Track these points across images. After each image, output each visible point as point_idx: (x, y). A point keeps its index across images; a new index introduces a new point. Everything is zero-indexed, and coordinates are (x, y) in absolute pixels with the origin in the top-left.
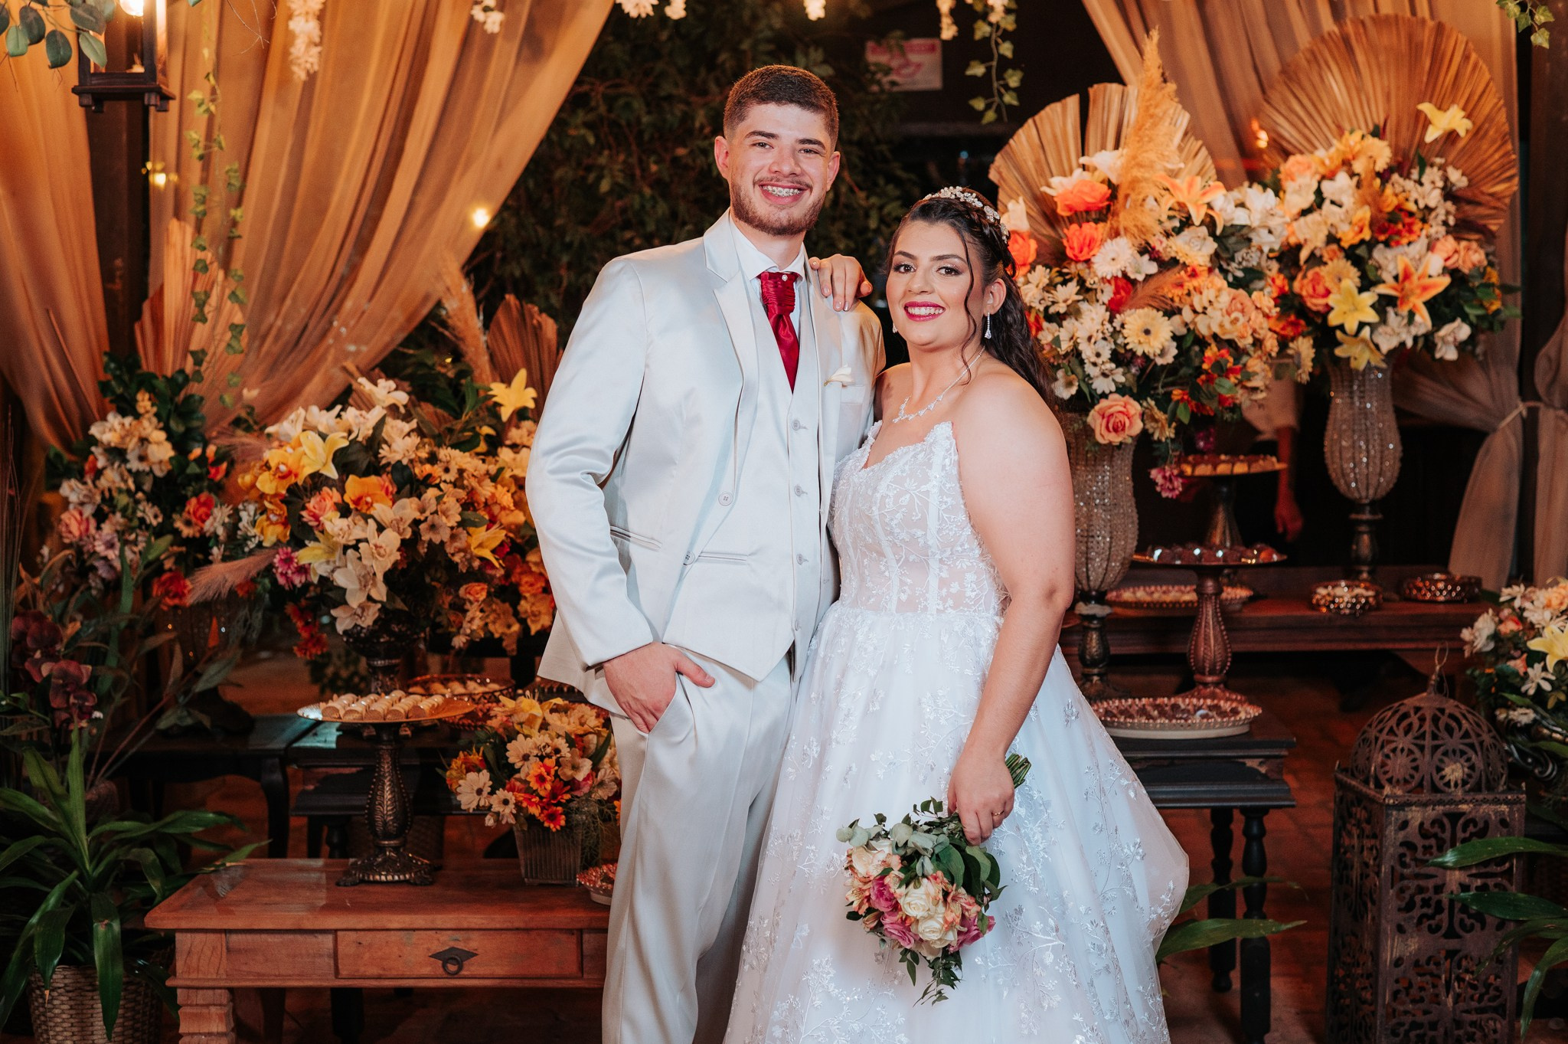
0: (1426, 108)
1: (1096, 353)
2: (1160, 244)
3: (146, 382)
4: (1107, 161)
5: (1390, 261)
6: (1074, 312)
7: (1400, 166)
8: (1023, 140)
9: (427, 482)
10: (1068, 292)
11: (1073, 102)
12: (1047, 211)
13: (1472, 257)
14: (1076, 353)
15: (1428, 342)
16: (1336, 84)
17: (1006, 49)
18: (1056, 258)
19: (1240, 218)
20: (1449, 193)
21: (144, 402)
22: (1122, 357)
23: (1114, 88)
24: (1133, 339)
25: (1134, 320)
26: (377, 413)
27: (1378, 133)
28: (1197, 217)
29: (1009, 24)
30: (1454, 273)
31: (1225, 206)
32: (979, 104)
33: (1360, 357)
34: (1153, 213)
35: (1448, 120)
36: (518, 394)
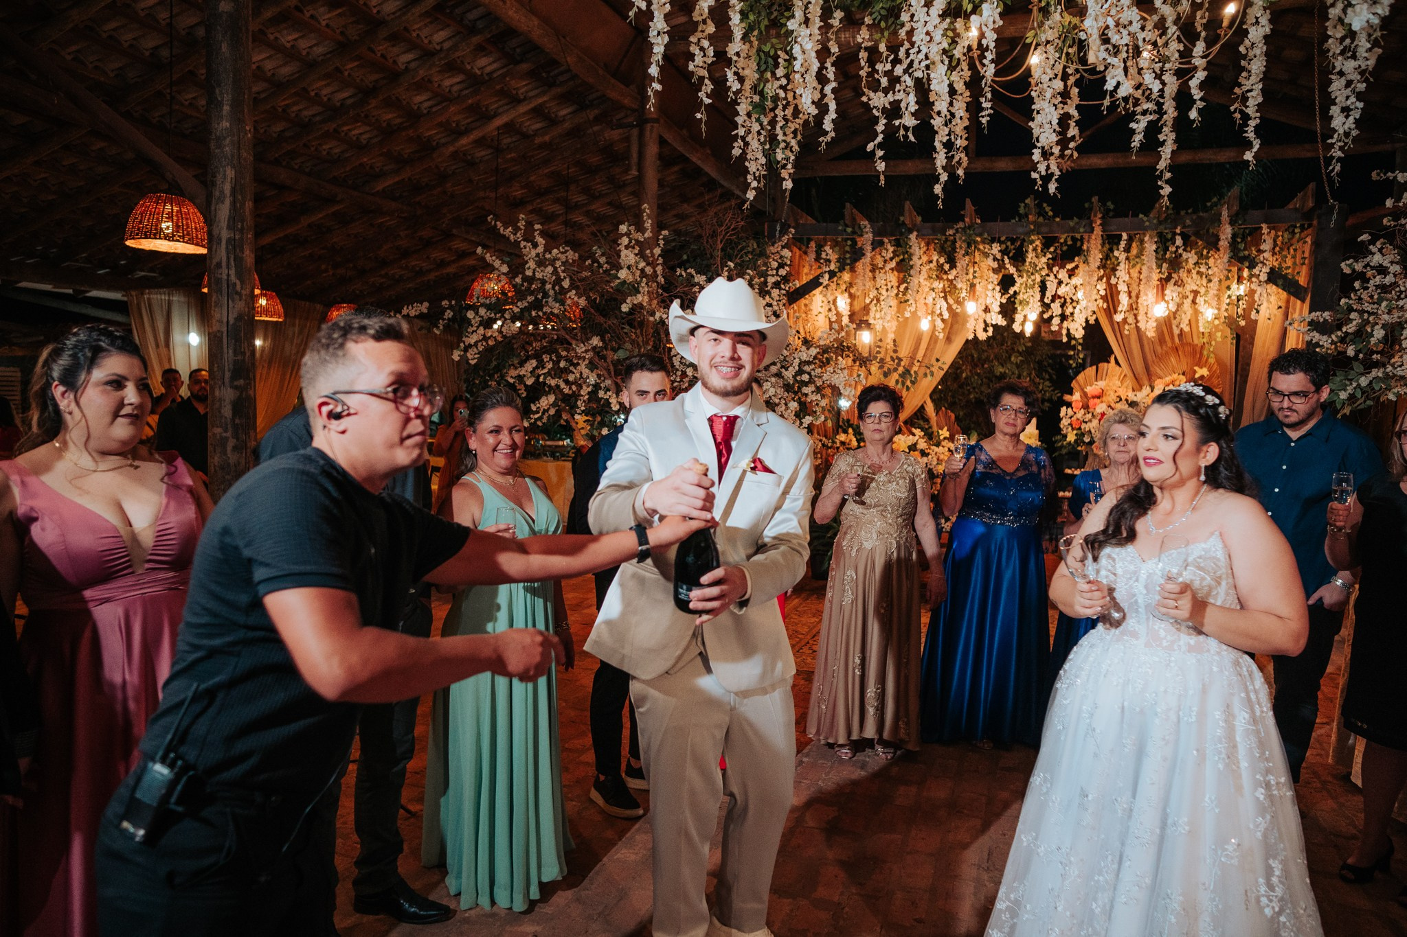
0: (1196, 368)
2: (1113, 405)
3: (851, 426)
4: (1101, 384)
6: (1090, 421)
8: (1081, 377)
9: (928, 454)
10: (1089, 416)
11: (1094, 367)
12: (1085, 394)
14: (1090, 431)
17: (1080, 348)
18: (1086, 407)
19: (1135, 399)
21: (850, 430)
23: (1106, 364)
26: (917, 437)
27: (1183, 374)
28: (1123, 399)
29: (1081, 341)
31: (1132, 396)
32: (1071, 362)
34: (1111, 397)
35: (1202, 372)
36: (945, 433)
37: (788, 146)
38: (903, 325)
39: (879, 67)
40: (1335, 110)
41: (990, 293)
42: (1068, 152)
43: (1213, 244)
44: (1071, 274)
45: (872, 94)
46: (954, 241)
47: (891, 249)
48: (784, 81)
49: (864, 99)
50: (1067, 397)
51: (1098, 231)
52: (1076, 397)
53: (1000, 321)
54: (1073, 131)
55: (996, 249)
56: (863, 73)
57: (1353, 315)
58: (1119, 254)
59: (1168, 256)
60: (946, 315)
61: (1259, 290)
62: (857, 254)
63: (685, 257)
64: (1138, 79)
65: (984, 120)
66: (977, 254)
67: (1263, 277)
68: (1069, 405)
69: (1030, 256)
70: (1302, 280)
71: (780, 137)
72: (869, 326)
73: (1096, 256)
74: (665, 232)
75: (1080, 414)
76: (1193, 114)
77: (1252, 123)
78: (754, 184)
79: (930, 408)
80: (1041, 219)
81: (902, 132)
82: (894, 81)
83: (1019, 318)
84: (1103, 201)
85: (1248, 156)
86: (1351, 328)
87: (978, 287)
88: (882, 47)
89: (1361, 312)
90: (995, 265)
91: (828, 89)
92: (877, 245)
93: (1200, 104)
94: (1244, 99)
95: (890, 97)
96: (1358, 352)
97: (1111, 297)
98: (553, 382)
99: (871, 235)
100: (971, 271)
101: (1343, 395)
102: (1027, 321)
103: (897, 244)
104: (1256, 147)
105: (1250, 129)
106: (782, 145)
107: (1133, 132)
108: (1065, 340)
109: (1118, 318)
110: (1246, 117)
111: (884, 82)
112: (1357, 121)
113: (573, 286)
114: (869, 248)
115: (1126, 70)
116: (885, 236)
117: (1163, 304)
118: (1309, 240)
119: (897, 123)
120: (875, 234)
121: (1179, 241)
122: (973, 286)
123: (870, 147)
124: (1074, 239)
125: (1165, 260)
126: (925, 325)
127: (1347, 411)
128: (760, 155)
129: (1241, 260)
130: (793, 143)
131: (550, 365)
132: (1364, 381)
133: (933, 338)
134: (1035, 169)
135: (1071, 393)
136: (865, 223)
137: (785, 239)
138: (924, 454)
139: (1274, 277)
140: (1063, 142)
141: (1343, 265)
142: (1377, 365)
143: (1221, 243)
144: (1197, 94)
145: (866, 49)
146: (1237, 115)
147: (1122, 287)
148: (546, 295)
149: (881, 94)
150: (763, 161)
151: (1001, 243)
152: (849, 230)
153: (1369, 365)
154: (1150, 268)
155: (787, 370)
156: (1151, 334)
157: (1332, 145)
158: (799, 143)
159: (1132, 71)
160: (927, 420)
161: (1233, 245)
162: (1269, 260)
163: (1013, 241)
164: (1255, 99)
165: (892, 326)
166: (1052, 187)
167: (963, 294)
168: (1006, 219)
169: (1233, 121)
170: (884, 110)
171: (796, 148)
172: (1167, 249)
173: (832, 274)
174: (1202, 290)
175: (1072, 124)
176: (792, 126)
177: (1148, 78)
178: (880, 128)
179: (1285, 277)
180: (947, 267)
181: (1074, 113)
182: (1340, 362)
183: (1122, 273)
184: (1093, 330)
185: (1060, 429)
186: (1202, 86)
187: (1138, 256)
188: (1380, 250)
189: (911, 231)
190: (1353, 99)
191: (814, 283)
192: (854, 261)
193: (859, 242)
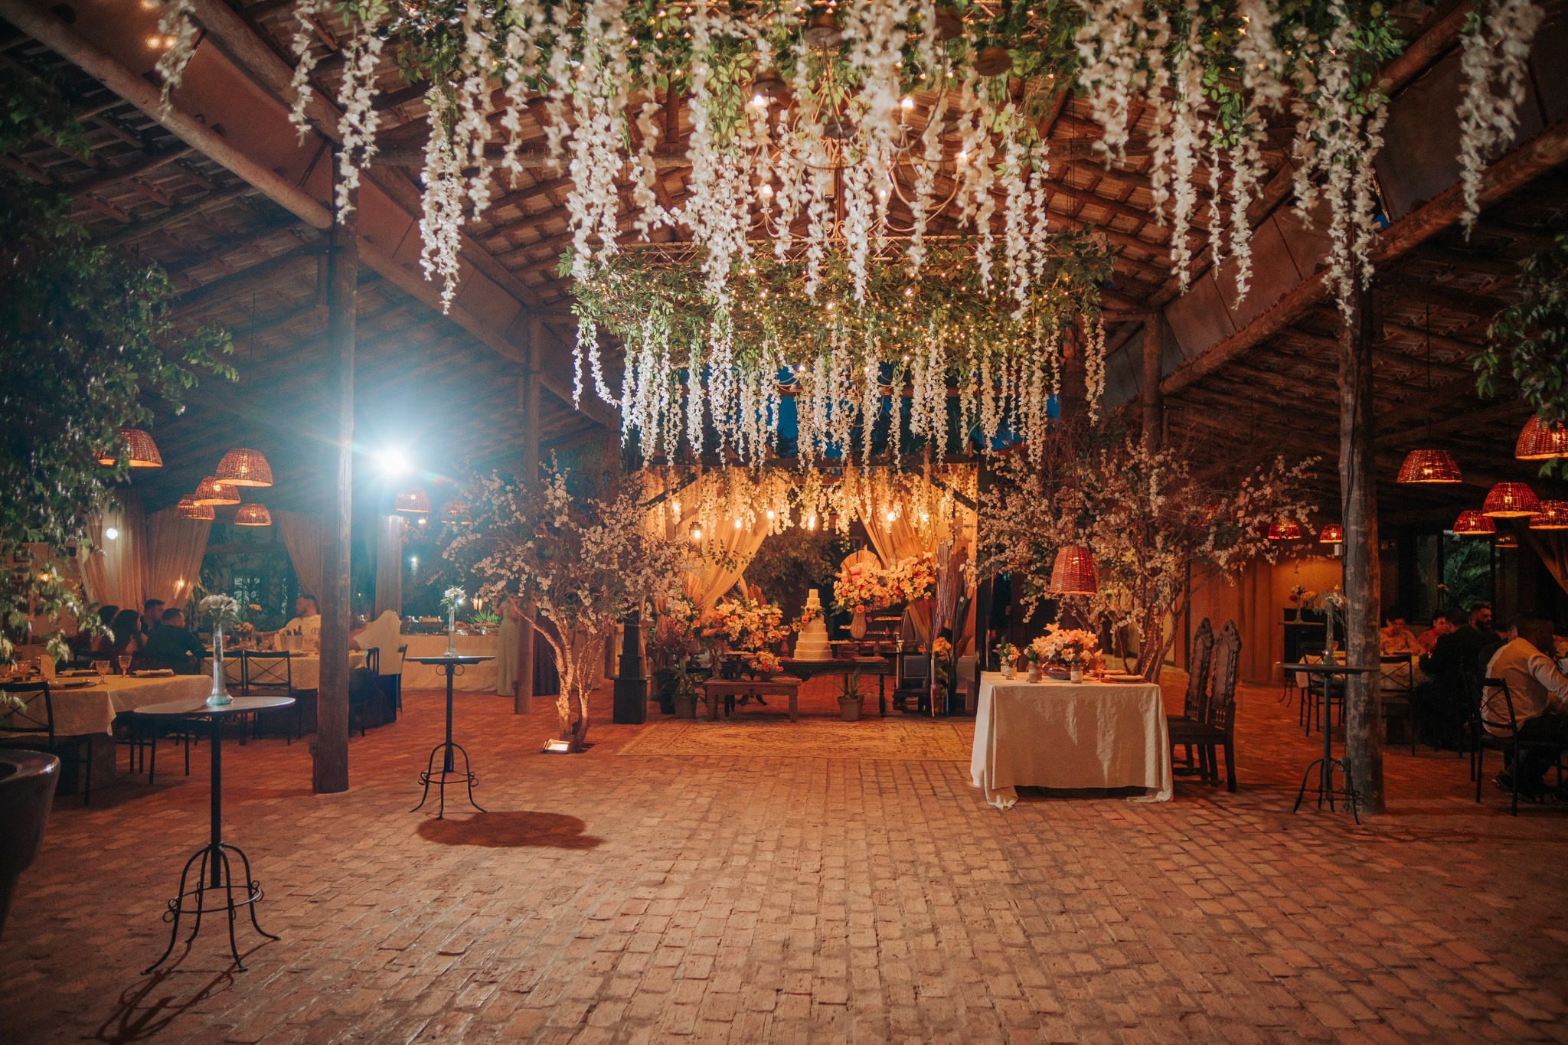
1: (857, 599)
2: (868, 579)
4: (860, 565)
5: (917, 581)
6: (853, 590)
7: (919, 563)
8: (847, 560)
9: (744, 617)
10: (852, 587)
11: (857, 552)
12: (850, 574)
14: (853, 598)
15: (923, 596)
16: (910, 547)
17: (847, 539)
18: (850, 581)
19: (882, 575)
20: (928, 568)
22: (861, 598)
23: (866, 549)
24: (863, 595)
25: (863, 592)
26: (735, 606)
27: (917, 557)
28: (875, 574)
29: (847, 534)
30: (929, 583)
32: (841, 549)
33: (910, 598)
35: (927, 555)
36: (755, 602)
37: (670, 442)
38: (720, 525)
41: (782, 504)
43: (920, 473)
44: (836, 490)
46: (758, 471)
47: (716, 475)
50: (838, 575)
51: (850, 465)
52: (844, 574)
53: (790, 524)
55: (786, 475)
58: (865, 479)
59: (894, 482)
60: (754, 521)
62: (693, 478)
66: (773, 478)
67: (951, 496)
68: (839, 580)
70: (974, 501)
72: (700, 526)
73: (851, 480)
75: (847, 586)
79: (743, 585)
83: (804, 519)
87: (775, 501)
90: (786, 485)
92: (705, 471)
97: (862, 506)
99: (701, 465)
100: (770, 489)
102: (810, 522)
108: (837, 533)
114: (700, 473)
116: (712, 465)
117: (893, 513)
120: (704, 464)
121: (900, 473)
122: (771, 499)
124: (835, 470)
125: (892, 484)
126: (738, 524)
129: (937, 485)
130: (674, 441)
133: (744, 532)
135: (840, 571)
138: (740, 617)
139: (958, 496)
143: (925, 475)
147: (868, 502)
151: (790, 471)
152: (686, 461)
154: (884, 489)
156: (890, 530)
158: (677, 442)
160: (741, 593)
161: (933, 476)
162: (954, 483)
165: (713, 525)
167: (765, 505)
171: (675, 443)
172: (893, 478)
173: (675, 491)
174: (918, 503)
176: (672, 432)
178: (722, 440)
179: (964, 497)
180: (753, 487)
183: (867, 493)
184: (856, 526)
185: (833, 598)
191: (662, 498)
192: (690, 482)
193: (693, 469)
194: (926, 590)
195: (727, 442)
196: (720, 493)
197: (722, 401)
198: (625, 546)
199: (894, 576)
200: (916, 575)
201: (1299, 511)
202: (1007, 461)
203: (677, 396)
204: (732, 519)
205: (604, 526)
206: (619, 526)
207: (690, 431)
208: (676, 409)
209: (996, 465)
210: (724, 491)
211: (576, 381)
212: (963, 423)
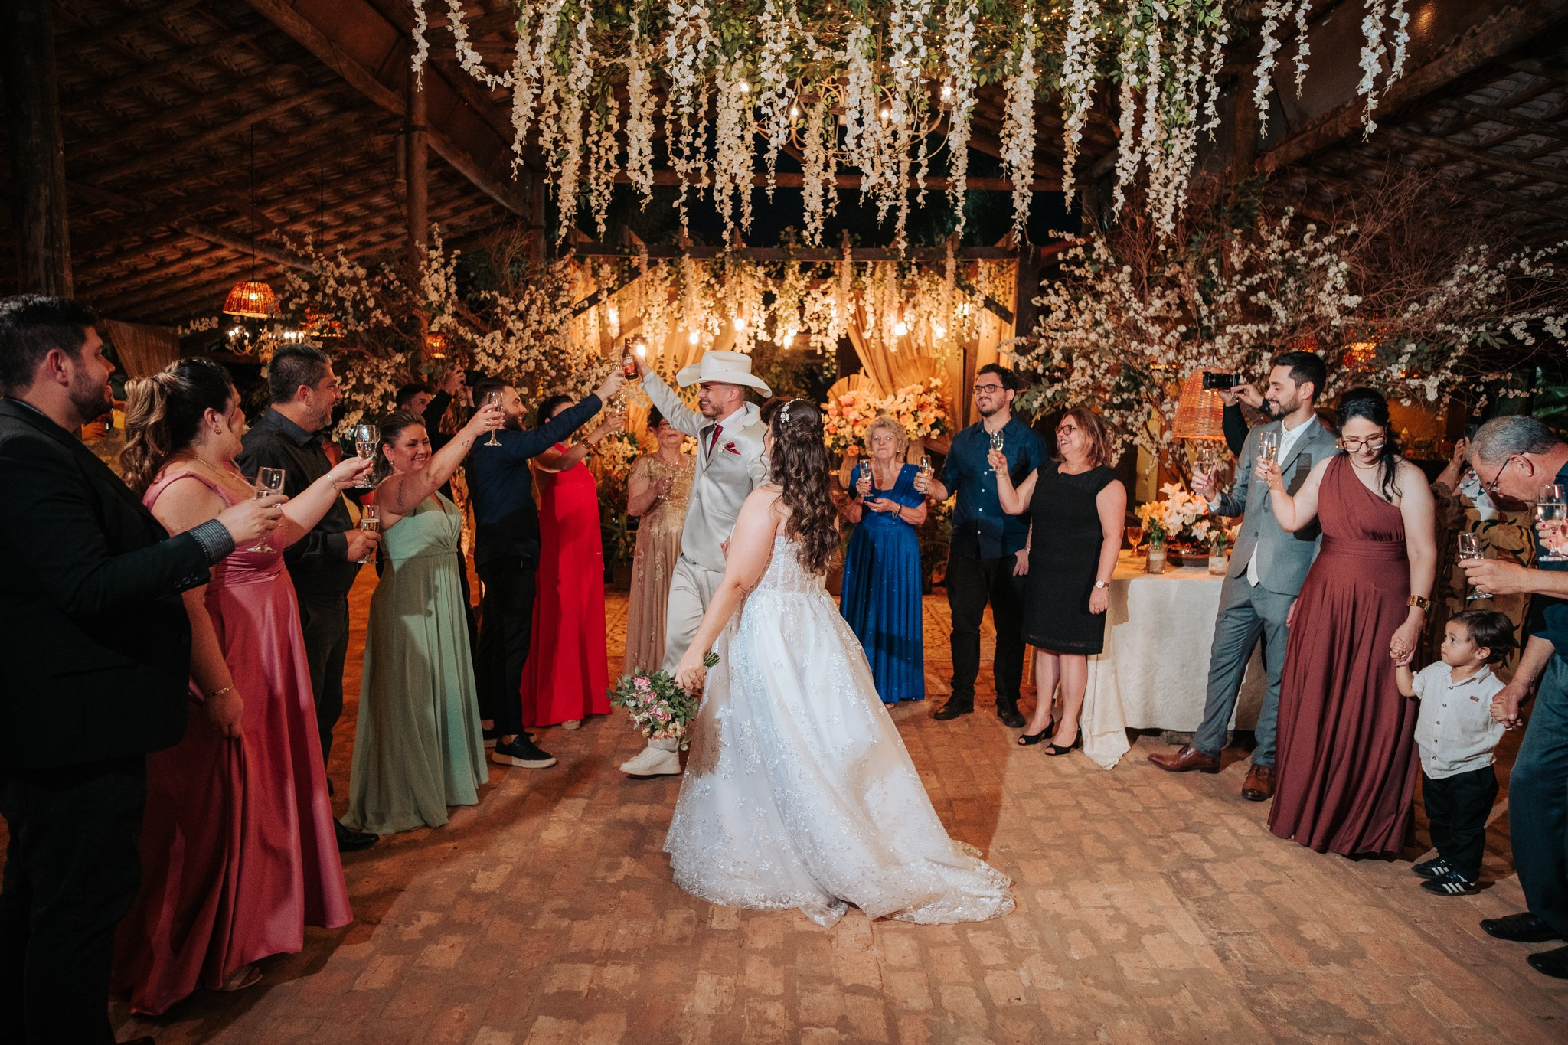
0: (931, 379)
1: (850, 438)
2: (863, 412)
4: (853, 393)
5: (921, 415)
6: (844, 426)
7: (925, 393)
8: (835, 387)
10: (843, 422)
11: (847, 379)
12: (839, 403)
13: (941, 414)
14: (844, 436)
15: (929, 434)
16: (912, 371)
17: (833, 360)
18: (840, 414)
20: (937, 399)
22: (854, 437)
23: (856, 376)
24: (857, 433)
25: (857, 430)
27: (921, 384)
28: (872, 407)
29: (834, 354)
30: (937, 419)
31: (879, 405)
32: (826, 373)
34: (862, 406)
35: (936, 382)
37: (600, 194)
38: (671, 338)
39: (683, 138)
40: (1015, 195)
41: (756, 312)
42: (828, 211)
43: (942, 271)
44: (824, 293)
45: (676, 160)
46: (723, 264)
47: (666, 269)
48: (596, 138)
49: (670, 163)
50: (824, 406)
51: (848, 259)
52: (832, 405)
54: (833, 194)
55: (761, 271)
56: (668, 142)
57: (1042, 341)
58: (866, 279)
59: (906, 282)
60: (717, 332)
61: (978, 314)
62: (635, 273)
63: (472, 274)
64: (881, 170)
65: (770, 193)
66: (743, 275)
67: (981, 303)
69: (790, 279)
70: (1011, 306)
71: (593, 186)
72: (644, 340)
73: (847, 279)
74: (457, 252)
75: (836, 420)
76: (920, 199)
77: (961, 204)
78: (566, 223)
80: (799, 246)
81: (702, 194)
82: (695, 151)
83: (779, 332)
84: (852, 233)
85: (959, 228)
86: (1040, 350)
87: (745, 307)
88: (685, 122)
89: (1047, 338)
90: (760, 286)
91: (646, 161)
92: (652, 264)
93: (925, 192)
94: (955, 187)
95: (692, 164)
96: (1045, 370)
97: (860, 315)
98: (359, 398)
99: (645, 257)
100: (738, 290)
101: (1036, 404)
102: (786, 336)
103: (671, 263)
104: (963, 223)
105: (959, 208)
106: (596, 193)
107: (878, 209)
108: (819, 352)
109: (866, 335)
110: (956, 199)
111: (687, 151)
112: (1029, 206)
113: (377, 306)
114: (644, 267)
115: (873, 166)
116: (661, 255)
117: (903, 324)
118: (1013, 272)
119: (698, 186)
120: (650, 254)
121: (914, 270)
122: (740, 305)
123: (675, 204)
124: (828, 265)
125: (902, 286)
126: (694, 338)
127: (1038, 417)
128: (571, 197)
129: (963, 289)
130: (606, 193)
131: (354, 382)
132: (1049, 393)
134: (806, 228)
135: (826, 401)
136: (640, 243)
137: (567, 257)
139: (990, 303)
140: (826, 203)
141: (1033, 301)
142: (1060, 380)
143: (947, 274)
144: (922, 185)
145: (671, 121)
146: (950, 198)
147: (869, 309)
148: (345, 313)
149: (684, 161)
150: (574, 203)
151: (765, 266)
152: (627, 250)
153: (1053, 381)
154: (892, 293)
155: (583, 383)
156: (893, 349)
157: (1014, 221)
158: (611, 193)
159: (877, 164)
161: (958, 276)
162: (985, 289)
163: (775, 265)
164: (962, 187)
165: (662, 339)
166: (818, 239)
167: (733, 312)
168: (769, 245)
169: (948, 201)
170: (687, 174)
171: (607, 196)
172: (904, 277)
173: (611, 291)
174: (935, 311)
175: (832, 188)
176: (604, 179)
177: (889, 174)
178: (684, 188)
179: (997, 305)
180: (717, 287)
181: (833, 179)
182: (1034, 378)
183: (869, 296)
184: (844, 344)
186: (925, 178)
187: (881, 280)
188: (1057, 293)
189: (683, 253)
190: (1026, 189)
191: (593, 300)
192: (632, 279)
193: (635, 261)
194: (933, 427)
195: (692, 191)
196: (672, 298)
197: (691, 79)
198: (538, 363)
199: (894, 409)
200: (921, 407)
201: (1549, 320)
202: (1089, 248)
203: (612, 120)
204: (687, 331)
205: (509, 334)
206: (528, 332)
207: (633, 162)
208: (610, 140)
209: (1071, 253)
210: (677, 292)
211: (417, 34)
212: (1067, 168)
